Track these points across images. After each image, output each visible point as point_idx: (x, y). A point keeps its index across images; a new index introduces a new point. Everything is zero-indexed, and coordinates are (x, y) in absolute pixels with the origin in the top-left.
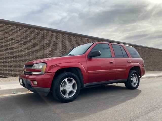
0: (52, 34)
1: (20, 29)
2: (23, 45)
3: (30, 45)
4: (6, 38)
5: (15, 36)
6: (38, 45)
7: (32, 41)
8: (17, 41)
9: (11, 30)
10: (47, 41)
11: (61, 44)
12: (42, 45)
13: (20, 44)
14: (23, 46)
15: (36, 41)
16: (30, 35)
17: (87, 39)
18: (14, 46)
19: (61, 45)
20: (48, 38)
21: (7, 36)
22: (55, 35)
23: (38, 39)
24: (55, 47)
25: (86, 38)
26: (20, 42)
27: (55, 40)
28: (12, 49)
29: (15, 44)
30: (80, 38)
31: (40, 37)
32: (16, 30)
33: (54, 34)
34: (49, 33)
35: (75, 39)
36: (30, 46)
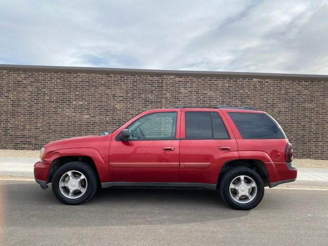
0: (177, 80)
1: (125, 78)
2: (130, 103)
3: (139, 103)
4: (106, 94)
5: (118, 91)
6: (152, 102)
7: (142, 96)
8: (121, 98)
9: (112, 82)
10: (168, 94)
11: (194, 97)
12: (158, 102)
13: (124, 103)
14: (130, 105)
15: (149, 96)
16: (140, 86)
17: (259, 82)
18: (117, 106)
19: (195, 99)
20: (169, 88)
21: (108, 91)
22: (182, 81)
23: (152, 92)
24: (183, 103)
25: (254, 80)
26: (125, 100)
27: (182, 90)
28: (115, 109)
29: (118, 102)
30: (240, 81)
31: (156, 88)
32: (120, 81)
33: (181, 79)
34: (170, 79)
35: (227, 85)
36: (140, 105)
